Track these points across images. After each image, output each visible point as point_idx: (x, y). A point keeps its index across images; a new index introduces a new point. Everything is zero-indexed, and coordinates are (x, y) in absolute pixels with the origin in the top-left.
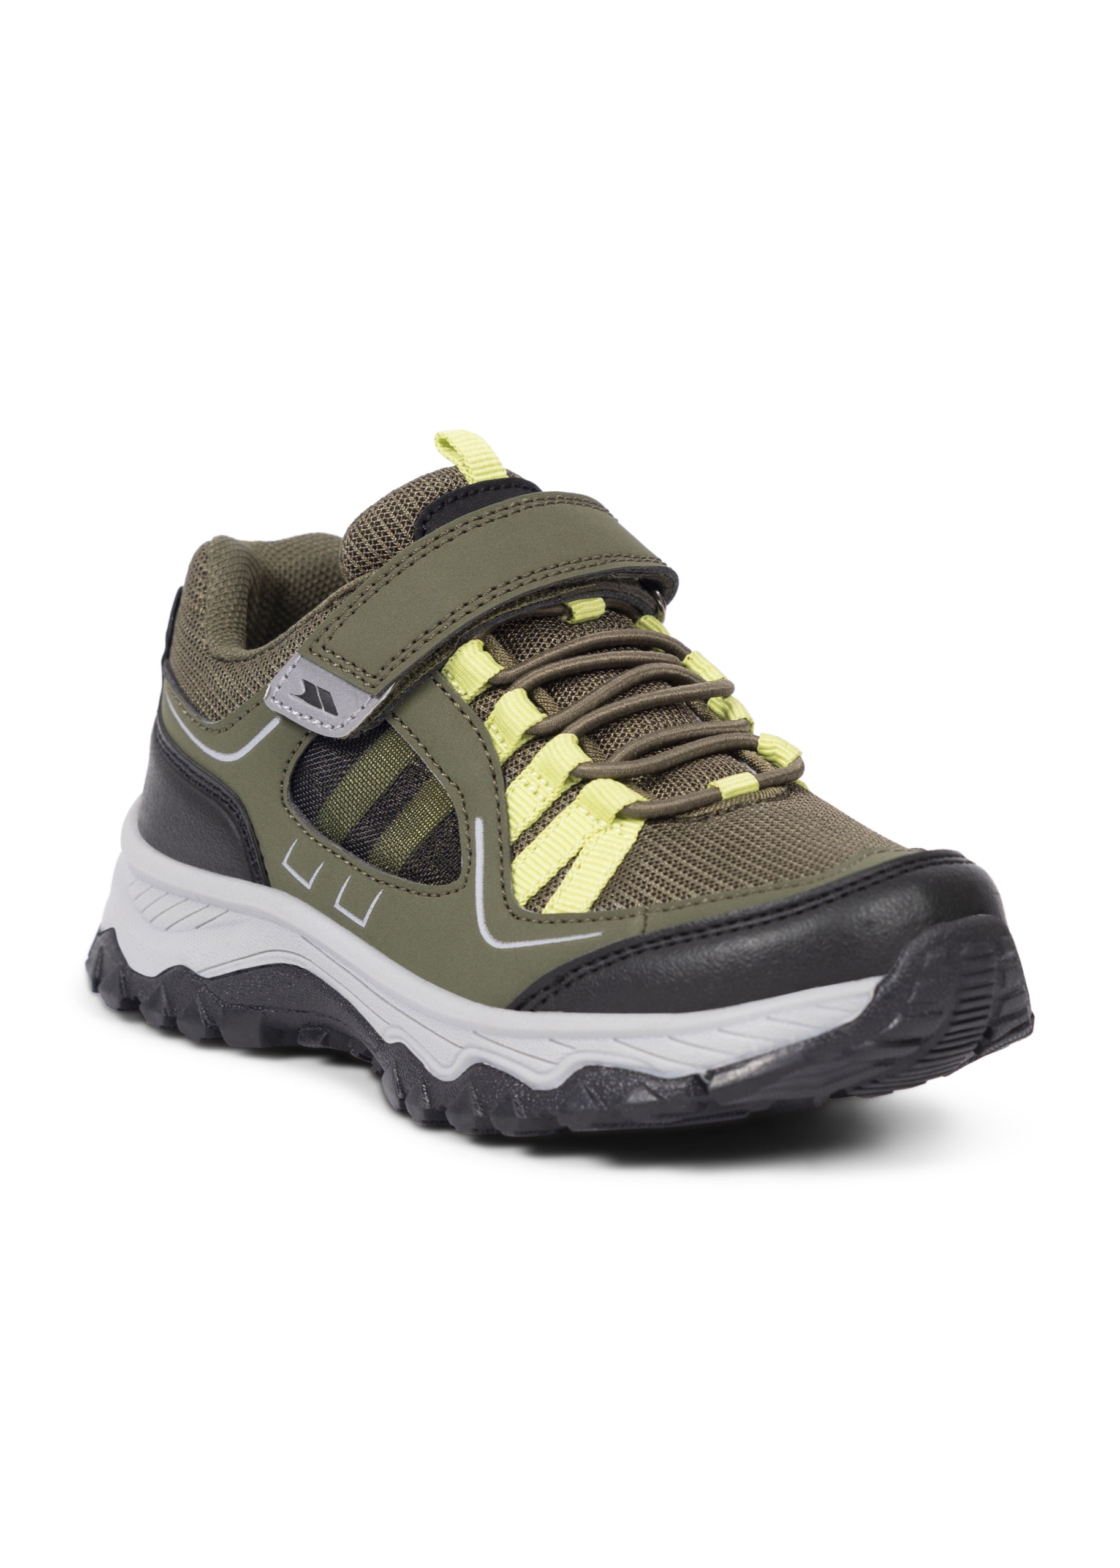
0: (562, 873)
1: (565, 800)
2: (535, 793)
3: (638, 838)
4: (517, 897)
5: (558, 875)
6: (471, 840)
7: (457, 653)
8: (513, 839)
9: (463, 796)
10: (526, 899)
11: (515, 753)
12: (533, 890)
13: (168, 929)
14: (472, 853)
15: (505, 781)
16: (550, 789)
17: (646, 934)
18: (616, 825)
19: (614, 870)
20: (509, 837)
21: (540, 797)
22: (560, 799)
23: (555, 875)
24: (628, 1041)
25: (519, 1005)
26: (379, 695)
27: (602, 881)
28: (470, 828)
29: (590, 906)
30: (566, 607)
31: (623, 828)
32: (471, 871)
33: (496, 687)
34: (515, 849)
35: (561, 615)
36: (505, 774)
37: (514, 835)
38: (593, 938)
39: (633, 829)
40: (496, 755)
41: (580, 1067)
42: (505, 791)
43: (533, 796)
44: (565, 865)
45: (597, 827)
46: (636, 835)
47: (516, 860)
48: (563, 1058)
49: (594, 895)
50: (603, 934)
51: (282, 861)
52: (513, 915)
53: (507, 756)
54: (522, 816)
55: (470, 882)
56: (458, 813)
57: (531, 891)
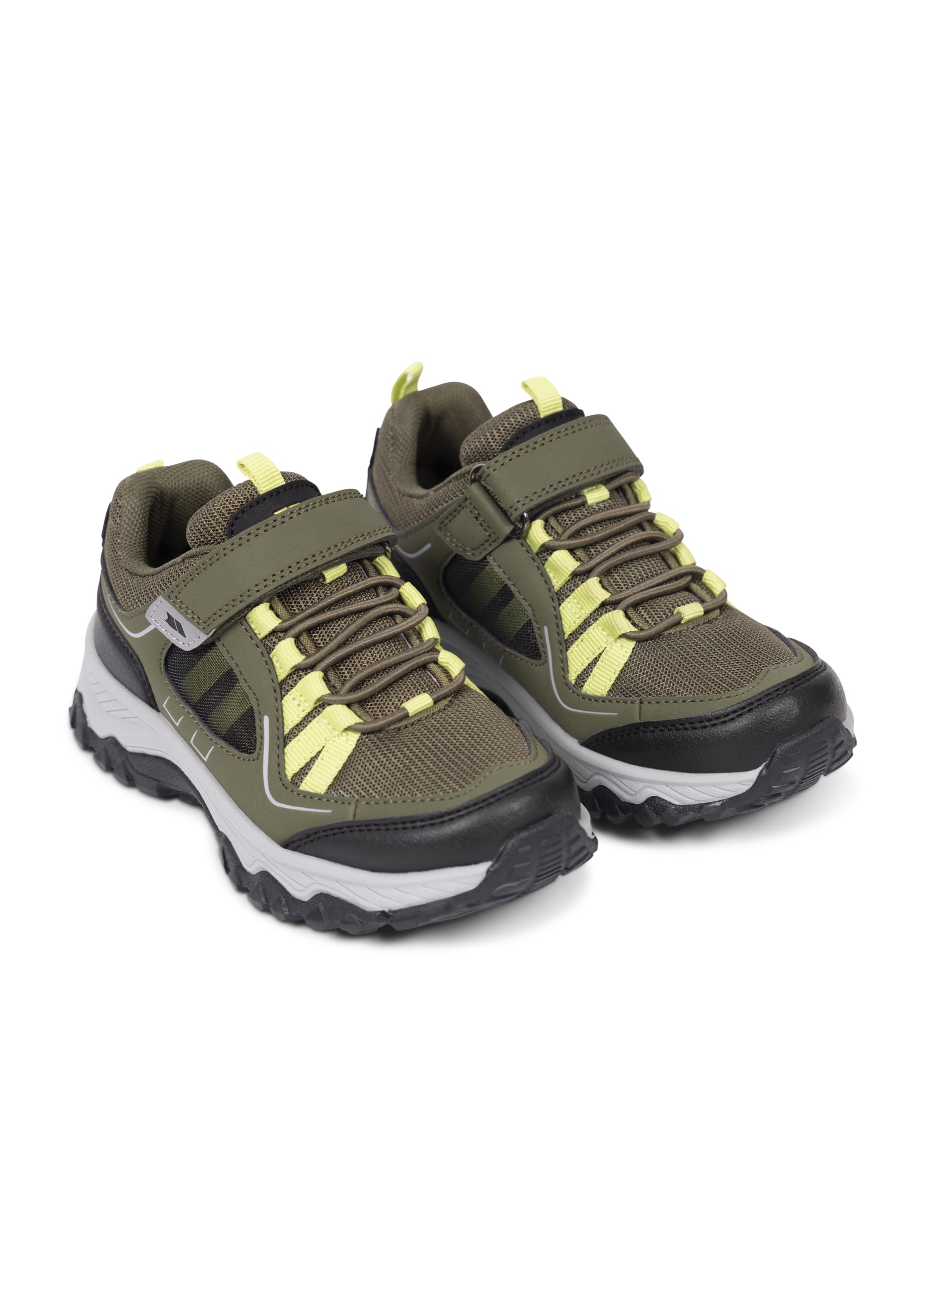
0: (313, 760)
1: (316, 712)
2: (299, 705)
3: (356, 745)
4: (287, 773)
5: (310, 761)
6: (262, 729)
7: (253, 610)
8: (286, 733)
9: (257, 700)
10: (292, 775)
11: (288, 676)
12: (296, 770)
13: (108, 712)
14: (262, 737)
15: (282, 694)
16: (306, 704)
17: (357, 819)
18: (344, 734)
19: (342, 766)
20: (283, 732)
21: (301, 708)
22: (312, 711)
23: (308, 761)
24: (344, 884)
25: (287, 845)
26: (208, 634)
27: (335, 773)
28: (261, 720)
29: (327, 788)
30: (322, 574)
31: (348, 737)
32: (261, 749)
33: (277, 634)
34: (286, 740)
35: (319, 578)
36: (281, 689)
37: (287, 731)
38: (327, 813)
39: (355, 737)
40: (277, 676)
41: (319, 893)
42: (281, 701)
43: (297, 707)
44: (314, 755)
45: (333, 734)
46: (356, 743)
47: (287, 747)
48: (309, 885)
49: (330, 781)
50: (333, 812)
51: (163, 703)
52: (284, 785)
53: (283, 678)
54: (292, 717)
55: (260, 757)
56: (255, 711)
57: (295, 769)
